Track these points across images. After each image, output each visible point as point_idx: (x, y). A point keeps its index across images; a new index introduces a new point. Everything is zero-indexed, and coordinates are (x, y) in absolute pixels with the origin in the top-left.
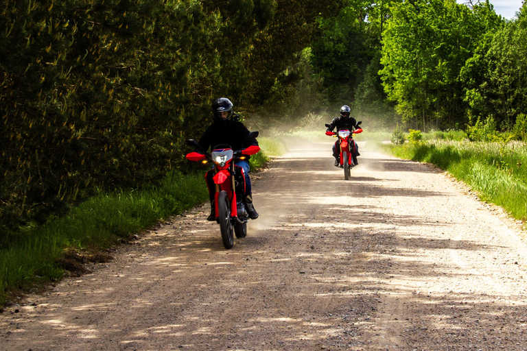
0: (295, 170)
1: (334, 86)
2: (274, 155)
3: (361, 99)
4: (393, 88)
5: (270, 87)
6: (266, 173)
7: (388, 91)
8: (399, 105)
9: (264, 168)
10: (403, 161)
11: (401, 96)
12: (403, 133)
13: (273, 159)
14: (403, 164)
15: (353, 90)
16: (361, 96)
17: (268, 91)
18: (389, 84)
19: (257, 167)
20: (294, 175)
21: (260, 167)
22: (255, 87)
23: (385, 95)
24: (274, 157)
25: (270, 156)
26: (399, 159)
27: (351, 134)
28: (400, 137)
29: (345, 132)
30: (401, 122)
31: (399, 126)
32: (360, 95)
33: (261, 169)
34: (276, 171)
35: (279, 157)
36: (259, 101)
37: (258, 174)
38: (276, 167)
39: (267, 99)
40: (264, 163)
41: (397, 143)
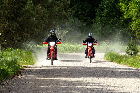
0: (44, 77)
1: (78, 6)
2: (26, 64)
3: (101, 17)
4: (128, 8)
5: (23, 6)
6: (20, 79)
7: (124, 10)
8: (133, 22)
9: (17, 75)
10: (136, 70)
11: (135, 14)
12: (136, 46)
13: (26, 67)
14: (136, 73)
15: (94, 9)
16: (101, 15)
17: (22, 10)
18: (125, 4)
19: (12, 74)
20: (43, 81)
21: (15, 74)
22: (10, 6)
23: (121, 14)
24: (26, 66)
25: (23, 65)
26: (133, 68)
27: (93, 45)
28: (134, 50)
29: (90, 44)
30: (135, 37)
31: (133, 40)
32: (100, 13)
33: (15, 76)
34: (28, 78)
35: (31, 66)
36: (14, 18)
37: (13, 80)
38: (29, 74)
39: (20, 16)
40: (18, 71)
41: (131, 54)
